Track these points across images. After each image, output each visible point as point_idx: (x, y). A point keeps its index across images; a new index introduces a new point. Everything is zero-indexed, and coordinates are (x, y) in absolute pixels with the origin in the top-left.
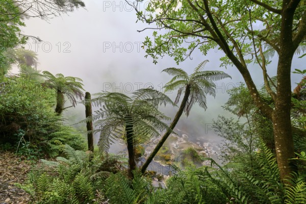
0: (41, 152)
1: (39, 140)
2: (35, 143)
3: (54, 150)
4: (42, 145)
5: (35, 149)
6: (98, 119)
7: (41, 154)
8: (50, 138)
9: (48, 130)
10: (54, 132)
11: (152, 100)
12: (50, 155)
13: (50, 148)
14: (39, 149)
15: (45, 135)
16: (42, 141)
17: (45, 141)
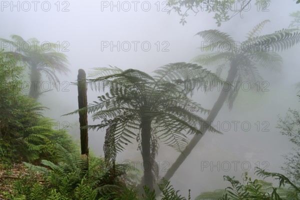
0: (15, 153)
1: (12, 136)
2: (7, 139)
3: (33, 151)
4: (16, 143)
5: (8, 149)
6: (100, 110)
7: (15, 156)
8: (27, 134)
9: (23, 123)
10: (30, 127)
11: (185, 82)
12: (28, 158)
13: (28, 148)
14: (12, 149)
15: (20, 129)
16: (17, 137)
17: (21, 138)
